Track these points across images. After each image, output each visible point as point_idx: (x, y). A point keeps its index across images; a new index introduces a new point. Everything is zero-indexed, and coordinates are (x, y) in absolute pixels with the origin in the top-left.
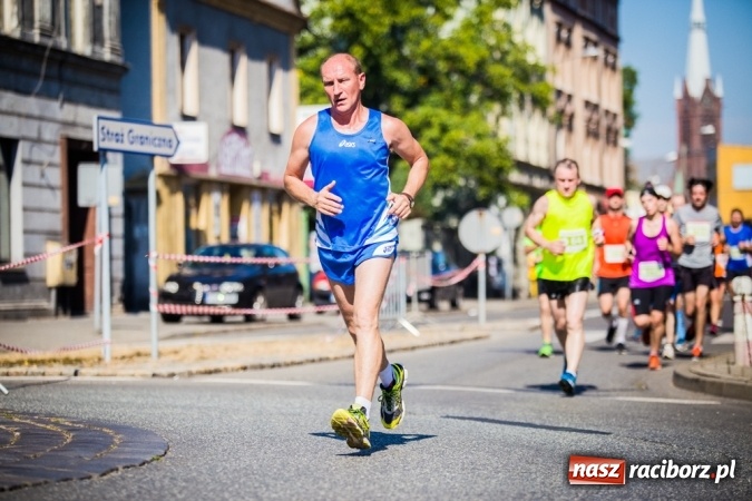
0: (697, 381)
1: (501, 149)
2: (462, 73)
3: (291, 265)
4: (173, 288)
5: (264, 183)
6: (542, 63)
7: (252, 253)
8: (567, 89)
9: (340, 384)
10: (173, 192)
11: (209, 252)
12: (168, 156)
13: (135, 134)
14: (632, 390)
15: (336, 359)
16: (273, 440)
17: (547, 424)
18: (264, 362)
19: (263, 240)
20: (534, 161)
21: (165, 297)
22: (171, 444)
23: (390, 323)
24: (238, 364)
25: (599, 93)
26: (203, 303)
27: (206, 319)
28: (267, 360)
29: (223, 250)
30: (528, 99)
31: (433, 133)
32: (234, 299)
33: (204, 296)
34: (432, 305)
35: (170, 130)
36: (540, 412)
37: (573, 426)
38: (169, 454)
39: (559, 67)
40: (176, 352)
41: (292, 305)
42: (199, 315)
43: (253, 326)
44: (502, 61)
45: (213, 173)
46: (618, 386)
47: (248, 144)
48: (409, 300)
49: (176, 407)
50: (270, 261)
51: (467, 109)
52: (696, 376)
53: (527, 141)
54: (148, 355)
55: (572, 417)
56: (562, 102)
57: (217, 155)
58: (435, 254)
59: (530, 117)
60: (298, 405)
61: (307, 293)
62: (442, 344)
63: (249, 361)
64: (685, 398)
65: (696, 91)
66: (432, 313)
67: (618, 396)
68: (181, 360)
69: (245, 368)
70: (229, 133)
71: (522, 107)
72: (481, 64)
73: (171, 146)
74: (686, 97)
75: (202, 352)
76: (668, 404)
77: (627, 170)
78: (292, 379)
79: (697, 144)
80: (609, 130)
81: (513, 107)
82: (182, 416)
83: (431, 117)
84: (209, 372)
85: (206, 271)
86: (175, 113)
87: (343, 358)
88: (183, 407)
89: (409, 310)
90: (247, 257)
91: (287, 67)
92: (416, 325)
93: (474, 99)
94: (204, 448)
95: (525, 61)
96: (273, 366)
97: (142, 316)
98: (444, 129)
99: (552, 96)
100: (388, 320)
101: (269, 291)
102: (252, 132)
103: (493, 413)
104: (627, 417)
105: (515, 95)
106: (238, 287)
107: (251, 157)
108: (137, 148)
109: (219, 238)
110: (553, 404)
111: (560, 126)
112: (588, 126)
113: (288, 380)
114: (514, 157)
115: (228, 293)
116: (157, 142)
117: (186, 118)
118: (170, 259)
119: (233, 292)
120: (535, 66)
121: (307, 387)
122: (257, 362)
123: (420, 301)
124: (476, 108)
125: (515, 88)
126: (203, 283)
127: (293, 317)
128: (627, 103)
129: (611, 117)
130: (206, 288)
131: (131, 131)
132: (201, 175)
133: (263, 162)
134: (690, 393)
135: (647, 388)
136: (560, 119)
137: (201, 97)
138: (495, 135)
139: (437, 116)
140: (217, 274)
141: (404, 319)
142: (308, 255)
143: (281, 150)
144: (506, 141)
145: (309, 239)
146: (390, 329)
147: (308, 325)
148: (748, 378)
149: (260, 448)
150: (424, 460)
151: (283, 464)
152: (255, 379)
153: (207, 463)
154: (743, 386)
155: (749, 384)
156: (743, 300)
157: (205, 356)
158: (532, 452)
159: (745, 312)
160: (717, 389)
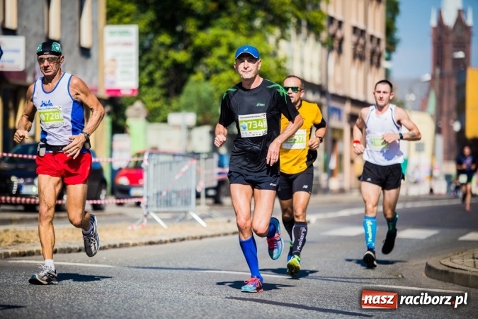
0: (446, 272)
1: (279, 67)
3: (97, 163)
8: (338, 16)
9: (138, 267)
14: (390, 279)
15: (135, 245)
17: (317, 306)
18: (72, 247)
23: (183, 215)
25: (366, 21)
26: (19, 193)
27: (22, 208)
30: (304, 24)
31: (222, 51)
33: (20, 187)
34: (217, 201)
36: (311, 295)
37: (339, 309)
41: (97, 197)
42: (16, 204)
43: (61, 215)
45: (29, 80)
48: (198, 196)
51: (251, 31)
52: (446, 268)
53: (302, 61)
55: (338, 301)
56: (332, 29)
58: (221, 156)
59: (305, 40)
61: (109, 187)
62: (226, 234)
63: (59, 245)
64: (436, 287)
65: (449, 20)
66: (217, 207)
67: (379, 284)
71: (298, 31)
74: (441, 25)
75: (18, 236)
79: (448, 66)
80: (373, 53)
81: (291, 31)
83: (221, 36)
85: (21, 166)
89: (198, 204)
92: (203, 217)
93: (257, 23)
98: (231, 48)
99: (325, 22)
100: (180, 212)
105: (293, 21)
110: (322, 289)
111: (331, 49)
112: (355, 49)
117: (7, 32)
121: (110, 268)
122: (65, 246)
123: (207, 196)
124: (259, 31)
125: (293, 14)
126: (19, 176)
127: (97, 208)
128: (389, 29)
129: (375, 41)
130: (21, 181)
134: (440, 283)
135: (402, 277)
136: (332, 43)
137: (20, 13)
138: (275, 54)
139: (225, 36)
140: (31, 169)
141: (194, 212)
142: (111, 156)
143: (90, 63)
144: (285, 60)
145: (112, 140)
146: (180, 221)
147: (110, 215)
152: (63, 261)
157: (20, 240)
160: (464, 280)
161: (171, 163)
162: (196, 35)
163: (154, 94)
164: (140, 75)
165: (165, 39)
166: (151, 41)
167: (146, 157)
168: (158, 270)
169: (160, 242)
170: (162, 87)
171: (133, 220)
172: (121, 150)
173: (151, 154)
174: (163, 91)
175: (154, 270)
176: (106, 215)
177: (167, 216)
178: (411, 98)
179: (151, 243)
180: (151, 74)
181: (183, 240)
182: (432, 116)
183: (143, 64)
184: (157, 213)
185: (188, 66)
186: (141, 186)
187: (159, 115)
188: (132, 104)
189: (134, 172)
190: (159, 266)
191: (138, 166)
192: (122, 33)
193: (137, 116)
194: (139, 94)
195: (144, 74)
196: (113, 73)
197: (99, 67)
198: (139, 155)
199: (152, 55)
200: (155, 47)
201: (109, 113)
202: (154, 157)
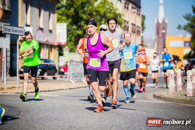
0: (159, 97)
2: (100, 15)
3: (54, 65)
4: (22, 70)
5: (47, 43)
6: (121, 13)
7: (44, 61)
8: (127, 20)
9: (66, 96)
13: (13, 29)
14: (142, 99)
15: (65, 89)
16: (48, 110)
18: (46, 90)
19: (47, 58)
21: (21, 72)
22: (21, 111)
23: (80, 80)
25: (135, 21)
28: (47, 90)
32: (39, 73)
35: (23, 29)
37: (127, 108)
38: (21, 113)
39: (125, 14)
41: (54, 75)
42: (30, 77)
43: (44, 80)
44: (110, 12)
46: (139, 98)
47: (43, 33)
50: (49, 64)
52: (159, 95)
54: (16, 87)
56: (126, 24)
57: (35, 35)
60: (55, 101)
61: (58, 72)
64: (156, 101)
65: (161, 21)
67: (139, 100)
69: (41, 91)
70: (38, 30)
72: (105, 13)
73: (23, 33)
74: (158, 23)
76: (151, 103)
77: (142, 42)
78: (54, 95)
79: (161, 35)
80: (138, 31)
84: (32, 92)
86: (24, 24)
87: (67, 89)
90: (43, 63)
91: (54, 13)
93: (103, 22)
94: (30, 112)
95: (116, 12)
96: (49, 91)
97: (15, 77)
99: (123, 22)
100: (79, 80)
101: (48, 71)
102: (44, 30)
104: (141, 106)
106: (40, 70)
107: (44, 36)
108: (14, 33)
111: (125, 30)
112: (132, 30)
113: (52, 95)
116: (19, 32)
117: (27, 26)
118: (22, 62)
120: (119, 14)
121: (57, 97)
122: (45, 90)
127: (54, 78)
128: (143, 24)
129: (138, 28)
131: (12, 29)
133: (47, 38)
135: (146, 98)
136: (125, 28)
137: (31, 20)
141: (84, 79)
142: (59, 62)
143: (52, 35)
145: (59, 58)
146: (79, 82)
148: (172, 96)
149: (45, 112)
150: (88, 116)
151: (51, 117)
152: (44, 94)
153: (31, 116)
154: (171, 98)
155: (173, 98)
156: (171, 76)
157: (31, 88)
158: (116, 114)
159: (172, 79)
160: (164, 99)
161: (76, 65)
162: (84, 26)
163: (71, 44)
164: (67, 38)
165: (75, 27)
166: (71, 28)
167: (69, 63)
168: (72, 97)
169: (73, 89)
170: (74, 42)
171: (65, 82)
172: (62, 61)
173: (70, 62)
174: (74, 43)
176: (57, 81)
177: (76, 81)
178: (149, 44)
179: (70, 89)
180: (70, 38)
181: (80, 88)
182: (156, 50)
183: (68, 35)
184: (72, 80)
185: (82, 35)
186: (67, 72)
187: (73, 50)
188: (65, 47)
190: (73, 95)
191: (66, 66)
192: (62, 26)
193: (66, 51)
194: (67, 44)
195: (69, 38)
196: (59, 38)
197: (55, 36)
198: (67, 62)
199: (71, 32)
200: (72, 30)
201: (58, 50)
202: (71, 63)
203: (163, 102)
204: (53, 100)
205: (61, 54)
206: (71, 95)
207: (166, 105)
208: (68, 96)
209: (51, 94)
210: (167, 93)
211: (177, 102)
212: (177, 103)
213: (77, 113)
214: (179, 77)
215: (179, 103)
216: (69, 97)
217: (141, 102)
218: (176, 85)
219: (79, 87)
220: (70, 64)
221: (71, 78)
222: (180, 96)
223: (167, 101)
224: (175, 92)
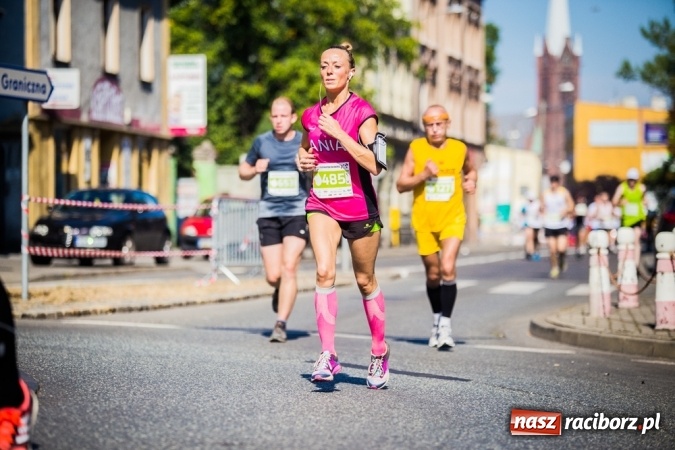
0: (552, 331)
2: (330, 26)
3: (161, 211)
4: (43, 230)
5: (134, 130)
6: (408, 18)
7: (122, 198)
8: (431, 44)
9: (206, 328)
10: (44, 137)
11: (80, 196)
12: (41, 102)
13: (9, 79)
14: (491, 338)
15: (203, 303)
16: (141, 381)
17: (408, 370)
18: (133, 305)
19: (133, 185)
20: (398, 114)
21: (36, 240)
22: (41, 384)
23: (256, 270)
24: (107, 307)
25: (463, 49)
26: (73, 246)
27: (76, 262)
28: (135, 303)
29: (93, 194)
30: (393, 53)
31: (301, 84)
32: (103, 243)
33: (74, 239)
35: (44, 76)
36: (401, 358)
37: (433, 373)
39: (423, 22)
40: (46, 294)
41: (160, 249)
42: (69, 258)
43: (121, 269)
44: (369, 15)
45: (84, 119)
46: (477, 334)
47: (119, 91)
49: (46, 347)
50: (140, 208)
52: (553, 326)
53: (391, 95)
54: (18, 296)
55: (432, 364)
56: (426, 57)
57: (88, 102)
59: (394, 71)
60: (166, 348)
61: (174, 239)
63: (118, 304)
64: (541, 347)
65: (556, 50)
67: (477, 343)
68: (51, 302)
69: (113, 311)
70: (101, 80)
71: (387, 61)
72: (348, 18)
73: (44, 92)
74: (547, 56)
75: (72, 294)
76: (525, 353)
77: (488, 125)
78: (160, 322)
79: (556, 101)
80: (471, 85)
81: (379, 61)
82: (52, 357)
83: (299, 68)
84: (78, 314)
85: (76, 215)
86: (48, 59)
87: (210, 302)
88: (53, 348)
90: (117, 203)
91: (158, 16)
94: (75, 388)
95: (390, 16)
96: (141, 309)
97: (14, 257)
98: (312, 80)
99: (416, 51)
100: (254, 266)
101: (137, 236)
102: (124, 81)
103: (356, 359)
104: (485, 365)
105: (381, 49)
106: (107, 231)
107: (122, 103)
108: (10, 92)
109: (89, 182)
111: (423, 81)
112: (451, 81)
113: (155, 323)
114: (379, 110)
115: (97, 237)
116: (30, 87)
117: (59, 64)
118: (42, 202)
119: (102, 236)
120: (401, 22)
121: (174, 330)
122: (125, 305)
125: (382, 42)
126: (73, 226)
127: (160, 261)
128: (489, 59)
129: (473, 72)
130: (76, 232)
131: (5, 76)
132: (73, 121)
133: (134, 110)
134: (546, 343)
135: (504, 337)
136: (424, 74)
137: (74, 44)
138: (361, 87)
139: (304, 68)
140: (87, 218)
142: (175, 202)
143: (152, 98)
144: (371, 94)
145: (176, 185)
146: (255, 275)
147: (176, 270)
148: (602, 329)
149: (129, 389)
150: (289, 404)
151: (152, 406)
152: (123, 321)
153: (77, 403)
154: (597, 337)
155: (603, 335)
156: (599, 253)
157: (74, 298)
158: (395, 397)
159: (600, 265)
160: (572, 339)
161: (242, 210)
162: (270, 66)
163: (223, 133)
164: (209, 112)
165: (236, 70)
166: (221, 74)
167: (215, 204)
168: (229, 332)
169: (232, 300)
170: (234, 125)
171: (201, 275)
172: (188, 197)
173: (220, 201)
174: (235, 130)
175: (225, 332)
176: (171, 270)
177: (240, 270)
178: (514, 135)
179: (221, 301)
180: (220, 111)
182: (539, 156)
183: (212, 100)
184: (228, 267)
185: (263, 101)
186: (210, 237)
187: (229, 156)
188: (198, 144)
189: (202, 221)
190: (230, 326)
191: (206, 215)
192: (188, 65)
193: (205, 159)
194: (207, 134)
195: (214, 110)
196: (177, 110)
197: (162, 103)
198: (208, 201)
199: (220, 89)
200: (226, 80)
201: (174, 155)
202: (224, 204)
203: (568, 352)
204: (160, 344)
205: (184, 171)
206: (225, 326)
207: (579, 361)
208: (213, 329)
209: (150, 322)
210: (580, 317)
211: (618, 351)
212: (619, 354)
213: (249, 393)
214: (625, 259)
215: (628, 356)
216: (218, 332)
217: (486, 350)
218: (614, 289)
219: (255, 293)
220: (219, 207)
221: (225, 262)
222: (631, 328)
223: (580, 346)
224: (611, 313)
